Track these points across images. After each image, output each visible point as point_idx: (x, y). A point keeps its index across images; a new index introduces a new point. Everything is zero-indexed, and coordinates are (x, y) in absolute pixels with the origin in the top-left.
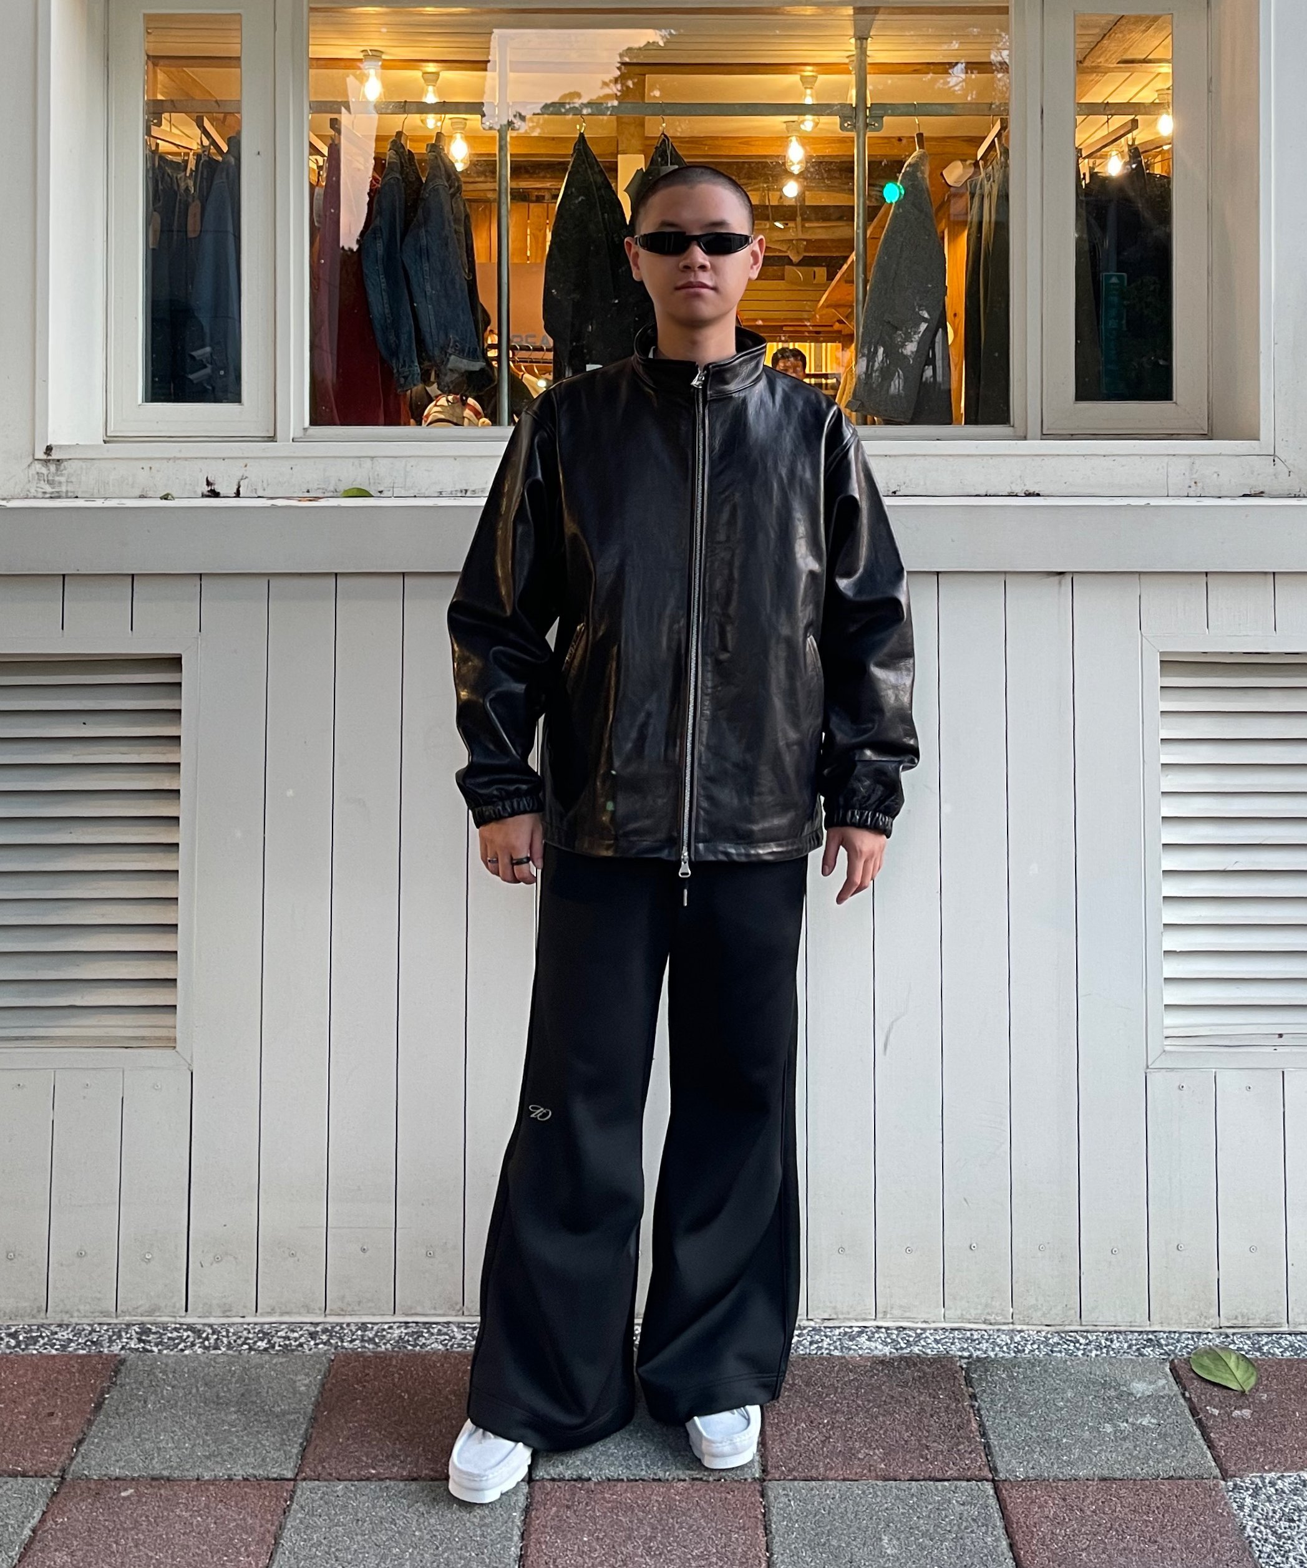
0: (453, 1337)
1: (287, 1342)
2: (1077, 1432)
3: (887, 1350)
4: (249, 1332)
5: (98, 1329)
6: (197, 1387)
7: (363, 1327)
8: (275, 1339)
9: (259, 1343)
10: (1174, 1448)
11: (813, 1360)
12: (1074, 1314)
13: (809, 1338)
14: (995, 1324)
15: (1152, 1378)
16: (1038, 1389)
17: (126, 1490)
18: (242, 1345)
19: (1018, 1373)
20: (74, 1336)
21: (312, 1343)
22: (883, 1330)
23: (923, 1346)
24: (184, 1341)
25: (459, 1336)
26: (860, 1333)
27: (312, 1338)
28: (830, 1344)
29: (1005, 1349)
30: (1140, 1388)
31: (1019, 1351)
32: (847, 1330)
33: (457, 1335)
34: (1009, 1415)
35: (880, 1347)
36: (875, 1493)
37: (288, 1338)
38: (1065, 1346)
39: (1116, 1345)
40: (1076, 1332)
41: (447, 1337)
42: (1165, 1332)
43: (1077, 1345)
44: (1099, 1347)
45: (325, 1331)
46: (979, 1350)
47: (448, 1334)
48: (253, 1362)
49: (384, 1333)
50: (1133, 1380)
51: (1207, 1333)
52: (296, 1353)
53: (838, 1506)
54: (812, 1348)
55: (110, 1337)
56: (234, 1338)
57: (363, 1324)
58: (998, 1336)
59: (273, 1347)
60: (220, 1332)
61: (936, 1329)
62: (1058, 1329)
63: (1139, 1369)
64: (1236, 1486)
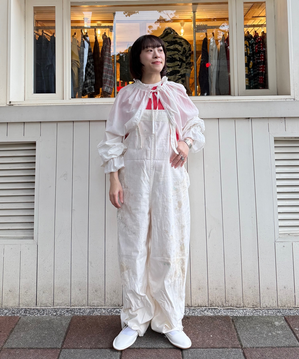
0: (102, 312)
1: (61, 313)
3: (212, 314)
4: (52, 311)
5: (14, 310)
6: (38, 325)
7: (80, 309)
8: (58, 312)
9: (54, 313)
11: (193, 317)
12: (259, 305)
13: (192, 311)
14: (239, 307)
15: (280, 321)
16: (251, 324)
18: (50, 313)
19: (246, 320)
20: (8, 312)
21: (67, 313)
22: (211, 309)
23: (221, 313)
24: (35, 313)
25: (104, 311)
26: (205, 310)
27: (67, 312)
28: (197, 313)
29: (242, 314)
30: (277, 323)
31: (245, 314)
32: (201, 309)
33: (103, 311)
34: (244, 330)
35: (210, 314)
37: (61, 312)
38: (257, 313)
39: (270, 312)
40: (259, 309)
41: (101, 312)
42: (282, 309)
43: (260, 313)
44: (266, 313)
45: (70, 310)
46: (235, 314)
47: (101, 311)
48: (52, 318)
49: (85, 311)
50: (275, 322)
51: (293, 309)
52: (63, 316)
54: (193, 314)
55: (17, 312)
56: (48, 312)
57: (80, 308)
58: (240, 311)
59: (57, 314)
61: (224, 309)
62: (255, 308)
63: (276, 319)
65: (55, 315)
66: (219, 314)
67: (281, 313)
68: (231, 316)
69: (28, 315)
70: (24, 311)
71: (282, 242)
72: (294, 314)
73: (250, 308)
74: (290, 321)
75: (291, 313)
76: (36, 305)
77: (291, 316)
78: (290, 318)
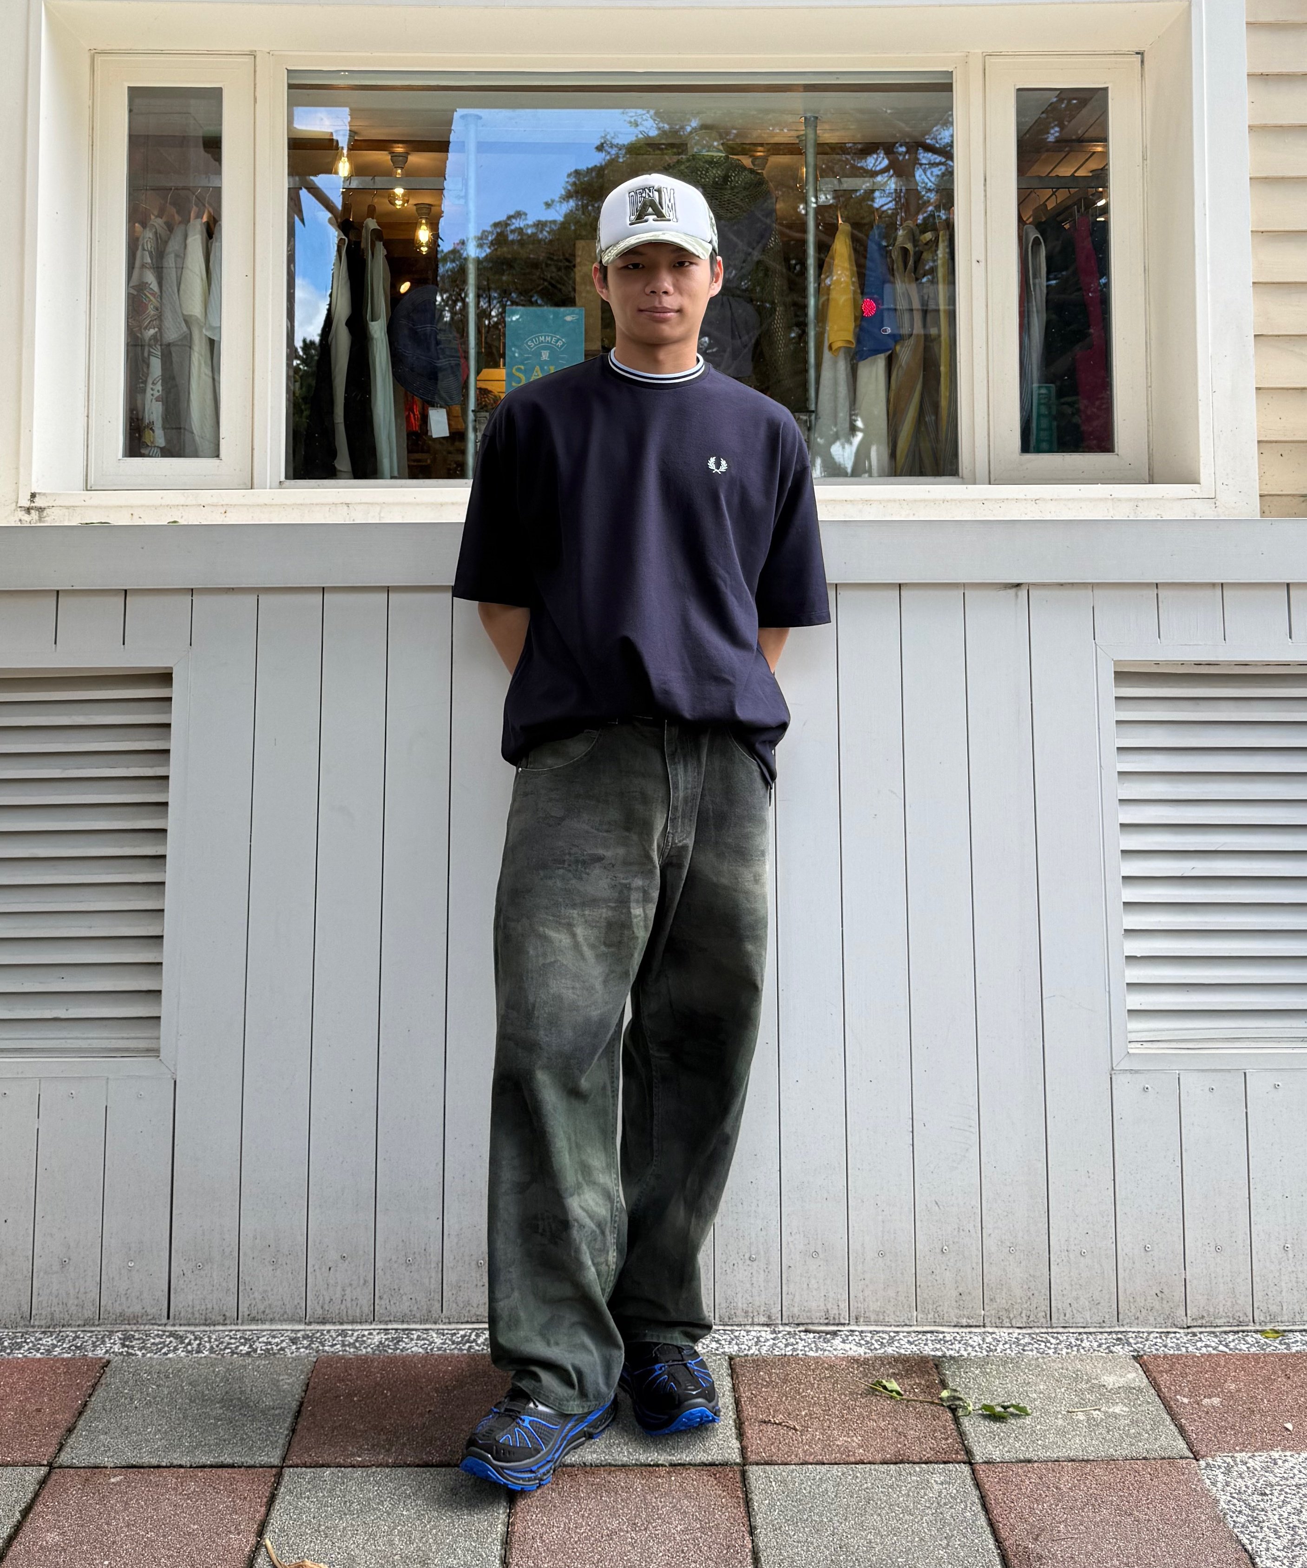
0: (431, 1342)
1: (269, 1347)
3: (861, 1351)
4: (231, 1338)
5: (82, 1336)
6: (181, 1386)
7: (343, 1333)
8: (257, 1344)
9: (241, 1348)
10: (1147, 1432)
11: (789, 1360)
12: (1044, 1315)
15: (1122, 1372)
16: (1011, 1382)
17: (115, 1476)
18: (226, 1348)
19: (991, 1369)
20: (58, 1342)
22: (857, 1333)
23: (896, 1347)
24: (167, 1346)
25: (438, 1341)
26: (834, 1336)
27: (293, 1343)
28: (805, 1347)
29: (977, 1348)
30: (1110, 1380)
31: (991, 1350)
35: (855, 1348)
36: (855, 1475)
37: (270, 1343)
38: (1037, 1345)
39: (1086, 1344)
40: (1047, 1333)
41: (427, 1342)
42: (1134, 1332)
43: (1048, 1345)
44: (1070, 1346)
45: (304, 1337)
46: (951, 1349)
47: (426, 1339)
48: (236, 1364)
49: (365, 1339)
50: (1104, 1374)
51: (1175, 1333)
52: (278, 1356)
53: (819, 1487)
54: (787, 1349)
55: (94, 1343)
56: (217, 1343)
58: (970, 1338)
59: (255, 1351)
60: (201, 1338)
61: (908, 1333)
62: (1029, 1331)
63: (1109, 1363)
64: (1208, 1465)
65: (248, 1353)
66: (890, 1350)
67: (1129, 1344)
68: (934, 1356)
69: (139, 1353)
70: (124, 1339)
71: (1136, 1071)
72: (1178, 1347)
73: (1011, 1330)
74: (1161, 1372)
75: (1165, 1346)
76: (168, 1318)
77: (1165, 1355)
78: (1160, 1361)
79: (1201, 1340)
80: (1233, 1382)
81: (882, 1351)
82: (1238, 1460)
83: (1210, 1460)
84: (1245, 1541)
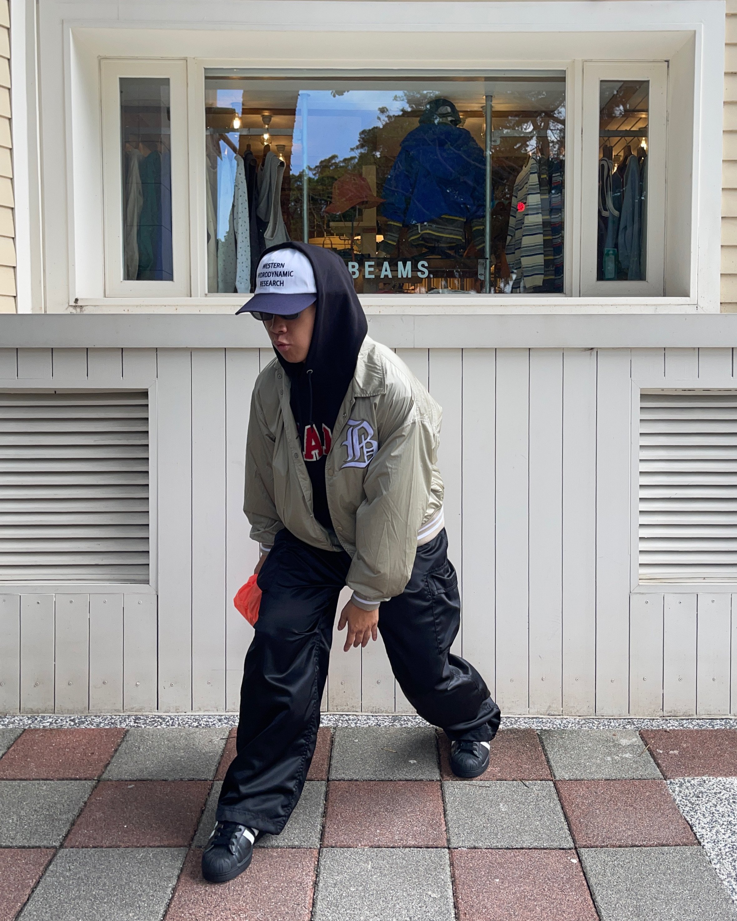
1: (207, 723)
2: (593, 761)
4: (189, 719)
5: (114, 718)
6: (164, 742)
8: (201, 722)
9: (194, 723)
10: (641, 767)
12: (592, 710)
14: (554, 715)
15: (630, 737)
17: (130, 785)
18: (186, 724)
19: (565, 736)
20: (102, 720)
23: (519, 725)
24: (157, 723)
27: (219, 721)
29: (558, 726)
30: (624, 742)
31: (565, 727)
34: (561, 753)
36: (496, 786)
37: (208, 721)
38: (588, 725)
39: (612, 724)
40: (593, 719)
42: (636, 719)
43: (594, 724)
44: (605, 725)
45: (226, 718)
46: (546, 726)
48: (191, 732)
50: (621, 739)
51: (657, 719)
52: (212, 728)
53: (478, 792)
55: (120, 721)
56: (182, 721)
58: (555, 721)
59: (201, 725)
60: (173, 719)
61: (525, 718)
62: (585, 717)
63: (624, 734)
64: (671, 782)
65: (197, 727)
66: (515, 726)
67: (634, 724)
68: (537, 730)
69: (143, 726)
70: (135, 720)
71: (642, 594)
72: (658, 726)
73: (575, 717)
74: (650, 738)
75: (652, 726)
76: (158, 709)
77: (652, 730)
78: (649, 733)
79: (670, 723)
80: (685, 743)
81: (511, 727)
82: (686, 780)
83: (672, 780)
84: (688, 819)
